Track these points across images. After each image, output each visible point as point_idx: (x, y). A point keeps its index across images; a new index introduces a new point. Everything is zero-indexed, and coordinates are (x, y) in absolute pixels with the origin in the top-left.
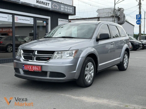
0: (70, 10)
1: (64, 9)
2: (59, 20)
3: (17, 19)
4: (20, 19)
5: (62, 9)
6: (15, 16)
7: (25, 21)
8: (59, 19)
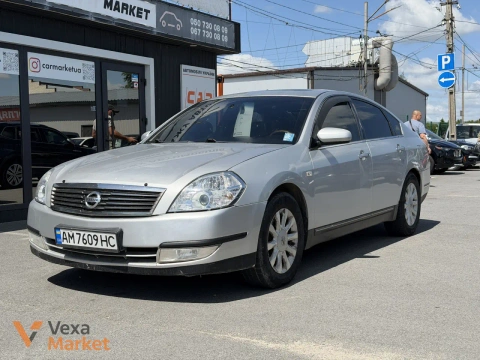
0: (221, 34)
1: (202, 33)
2: (185, 70)
3: (35, 65)
4: (48, 67)
5: (194, 31)
6: (30, 55)
7: (64, 72)
8: (183, 67)
